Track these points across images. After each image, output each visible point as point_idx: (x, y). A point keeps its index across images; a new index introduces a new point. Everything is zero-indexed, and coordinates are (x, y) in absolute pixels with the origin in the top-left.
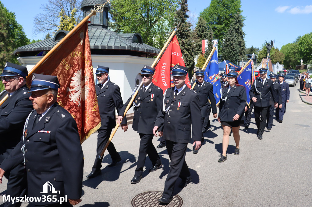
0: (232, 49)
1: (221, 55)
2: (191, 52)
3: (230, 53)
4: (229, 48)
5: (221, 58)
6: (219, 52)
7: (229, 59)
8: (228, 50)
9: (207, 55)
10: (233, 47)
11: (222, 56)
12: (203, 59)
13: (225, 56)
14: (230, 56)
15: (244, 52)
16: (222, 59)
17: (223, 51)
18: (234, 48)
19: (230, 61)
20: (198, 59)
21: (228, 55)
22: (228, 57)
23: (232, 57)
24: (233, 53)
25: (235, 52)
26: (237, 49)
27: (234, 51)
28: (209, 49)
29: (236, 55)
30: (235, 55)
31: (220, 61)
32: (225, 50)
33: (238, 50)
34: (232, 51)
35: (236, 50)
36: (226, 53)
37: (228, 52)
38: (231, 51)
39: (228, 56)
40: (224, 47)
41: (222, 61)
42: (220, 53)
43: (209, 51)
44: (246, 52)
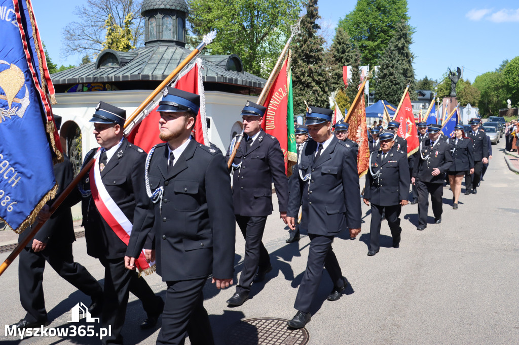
0: (392, 82)
1: (374, 92)
2: (323, 86)
3: (389, 87)
4: (387, 80)
5: (373, 96)
6: (370, 86)
7: (388, 97)
8: (386, 83)
9: (350, 91)
10: (395, 78)
11: (375, 94)
12: (344, 99)
13: (381, 93)
14: (389, 93)
15: (412, 87)
16: (375, 98)
17: (378, 85)
18: (395, 81)
19: (388, 102)
20: (336, 99)
21: (386, 91)
22: (386, 95)
23: (392, 95)
24: (393, 89)
25: (397, 86)
26: (401, 82)
27: (396, 84)
28: (354, 82)
29: (399, 92)
30: (397, 92)
31: (372, 102)
32: (380, 83)
33: (402, 84)
34: (392, 85)
35: (398, 84)
36: (382, 88)
37: (385, 86)
38: (390, 84)
39: (385, 93)
40: (379, 78)
41: (375, 102)
42: (372, 89)
43: (354, 85)
44: (415, 87)
